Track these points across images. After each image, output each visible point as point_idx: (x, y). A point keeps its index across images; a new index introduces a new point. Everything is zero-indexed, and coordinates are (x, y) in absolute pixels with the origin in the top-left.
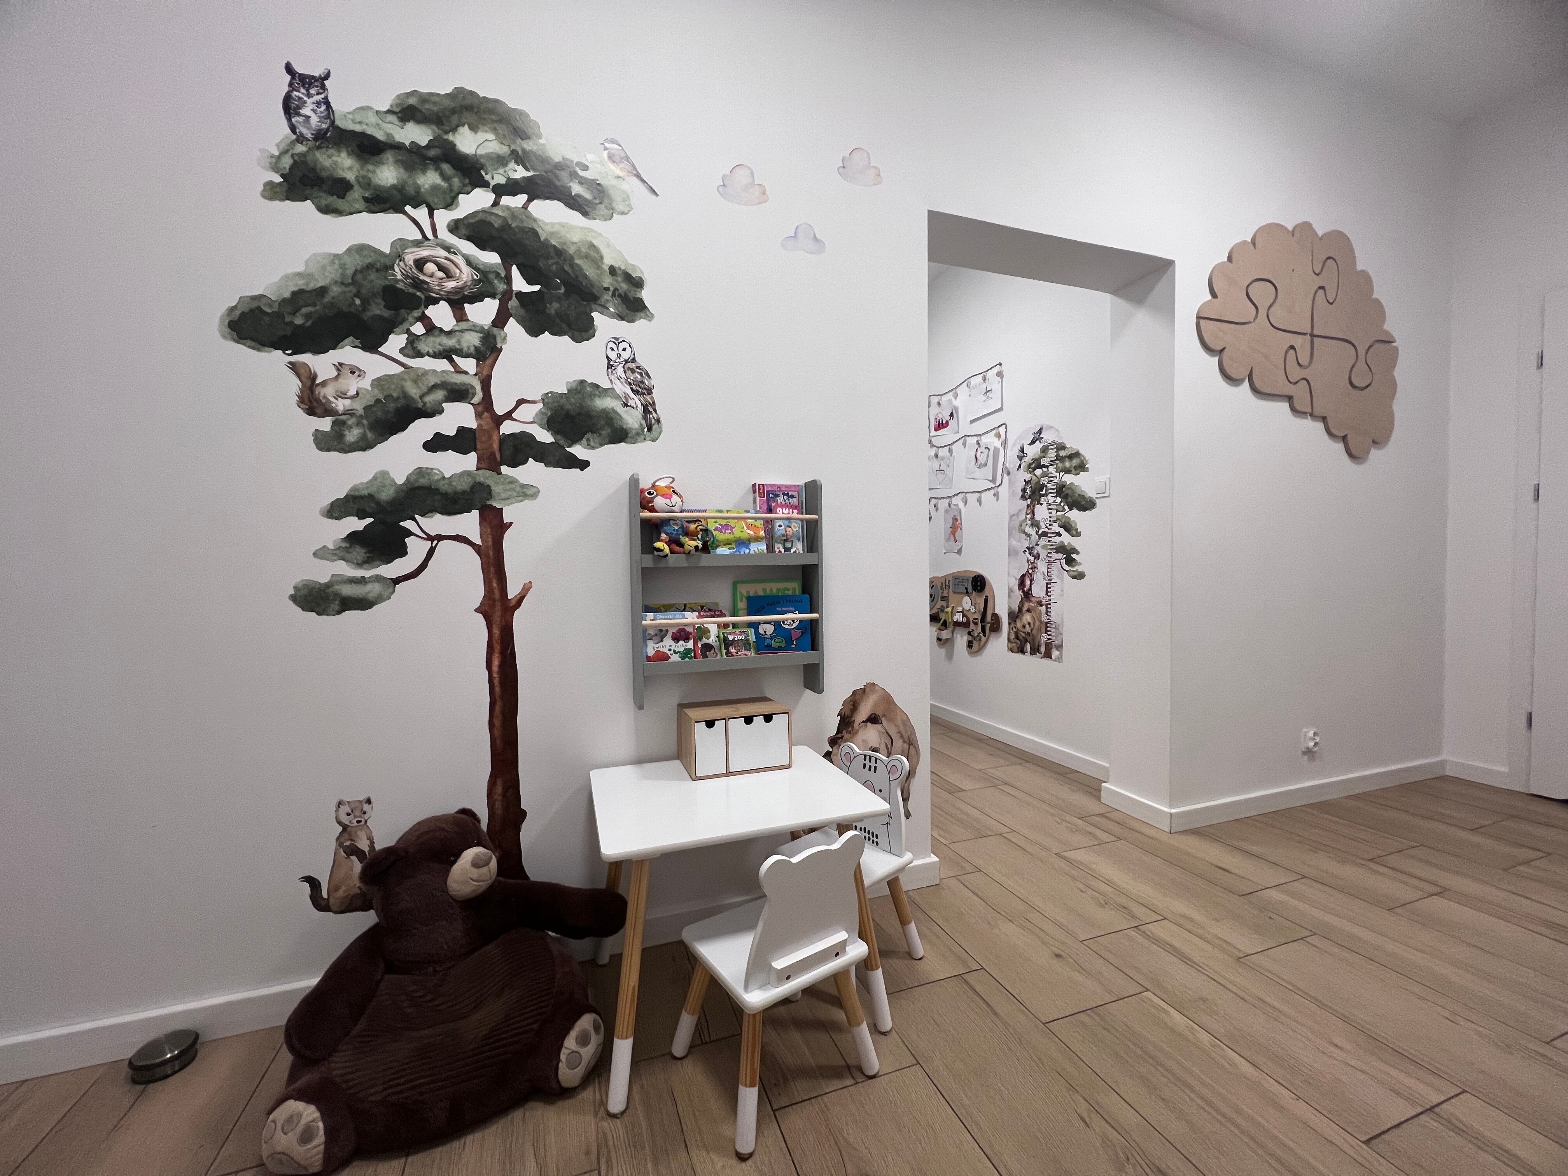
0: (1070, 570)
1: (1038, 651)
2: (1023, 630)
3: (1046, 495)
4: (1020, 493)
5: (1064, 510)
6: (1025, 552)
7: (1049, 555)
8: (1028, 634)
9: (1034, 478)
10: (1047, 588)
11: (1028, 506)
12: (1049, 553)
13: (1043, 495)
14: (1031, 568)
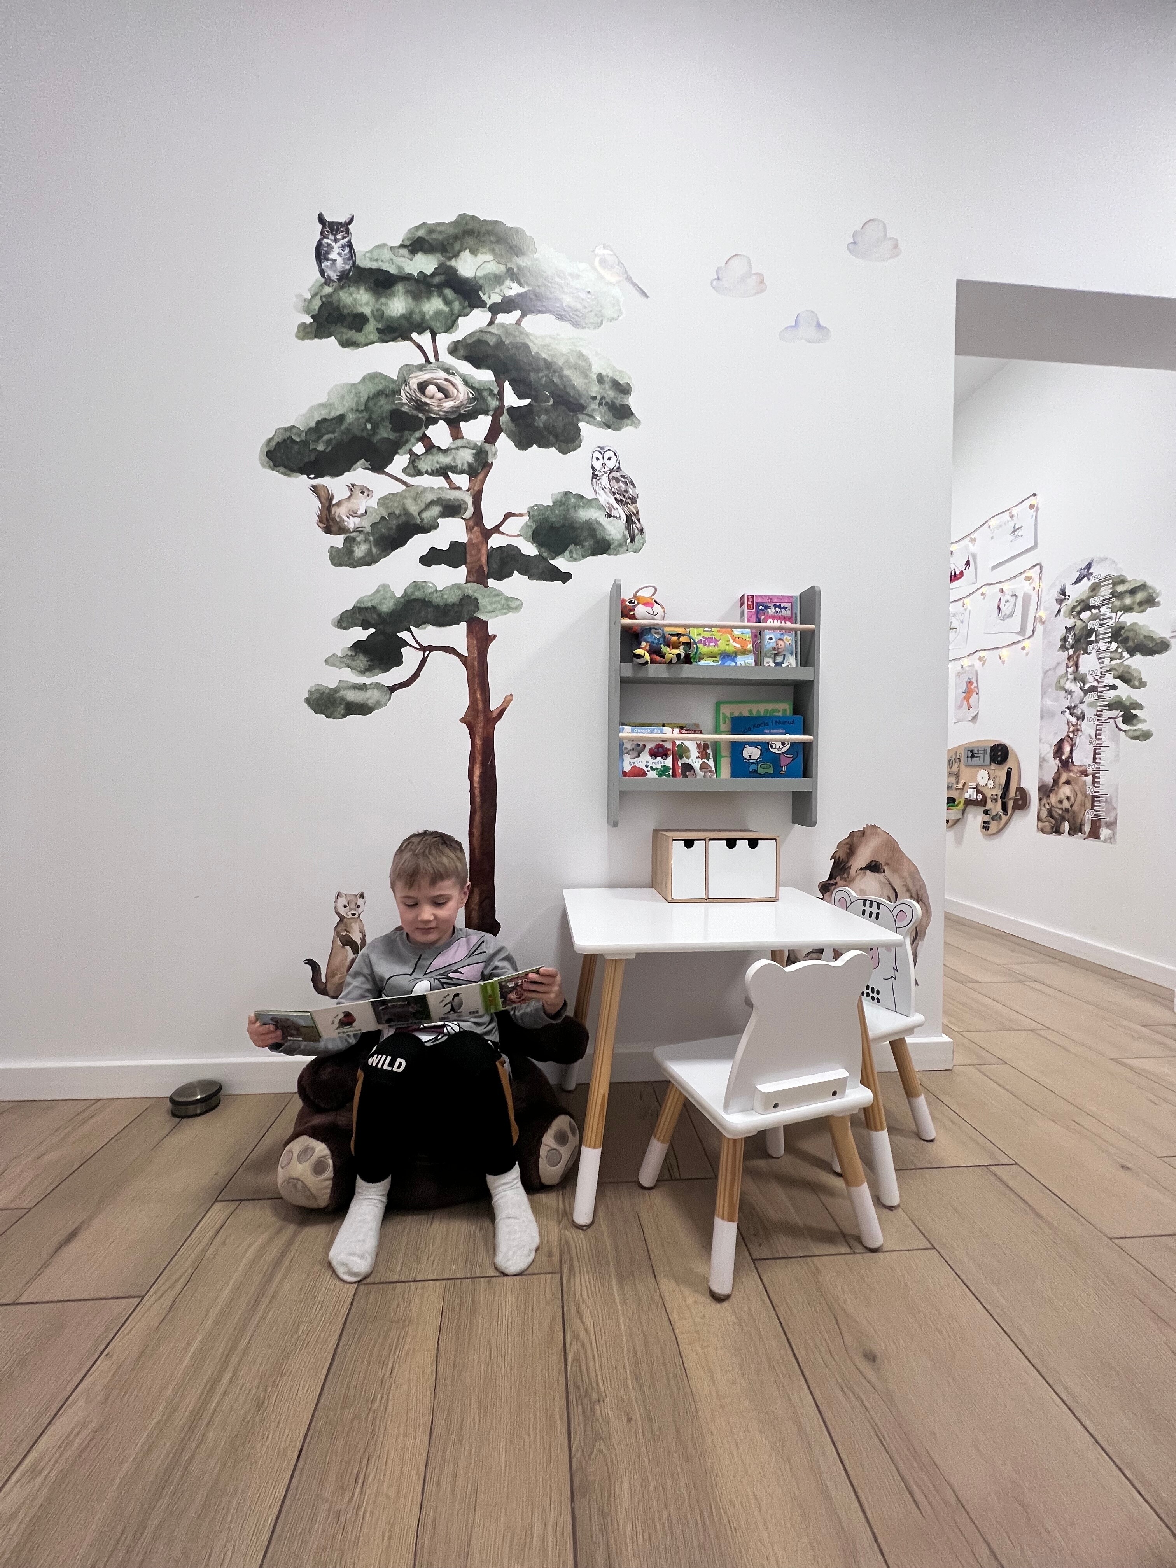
0: (1129, 730)
1: (1081, 830)
2: (1060, 806)
3: (1096, 641)
4: (1060, 643)
5: (1121, 657)
6: (1063, 712)
7: (1098, 713)
8: (1067, 810)
9: (1079, 623)
10: (1095, 754)
11: (1069, 658)
12: (1098, 711)
13: (1091, 643)
14: (1073, 732)
